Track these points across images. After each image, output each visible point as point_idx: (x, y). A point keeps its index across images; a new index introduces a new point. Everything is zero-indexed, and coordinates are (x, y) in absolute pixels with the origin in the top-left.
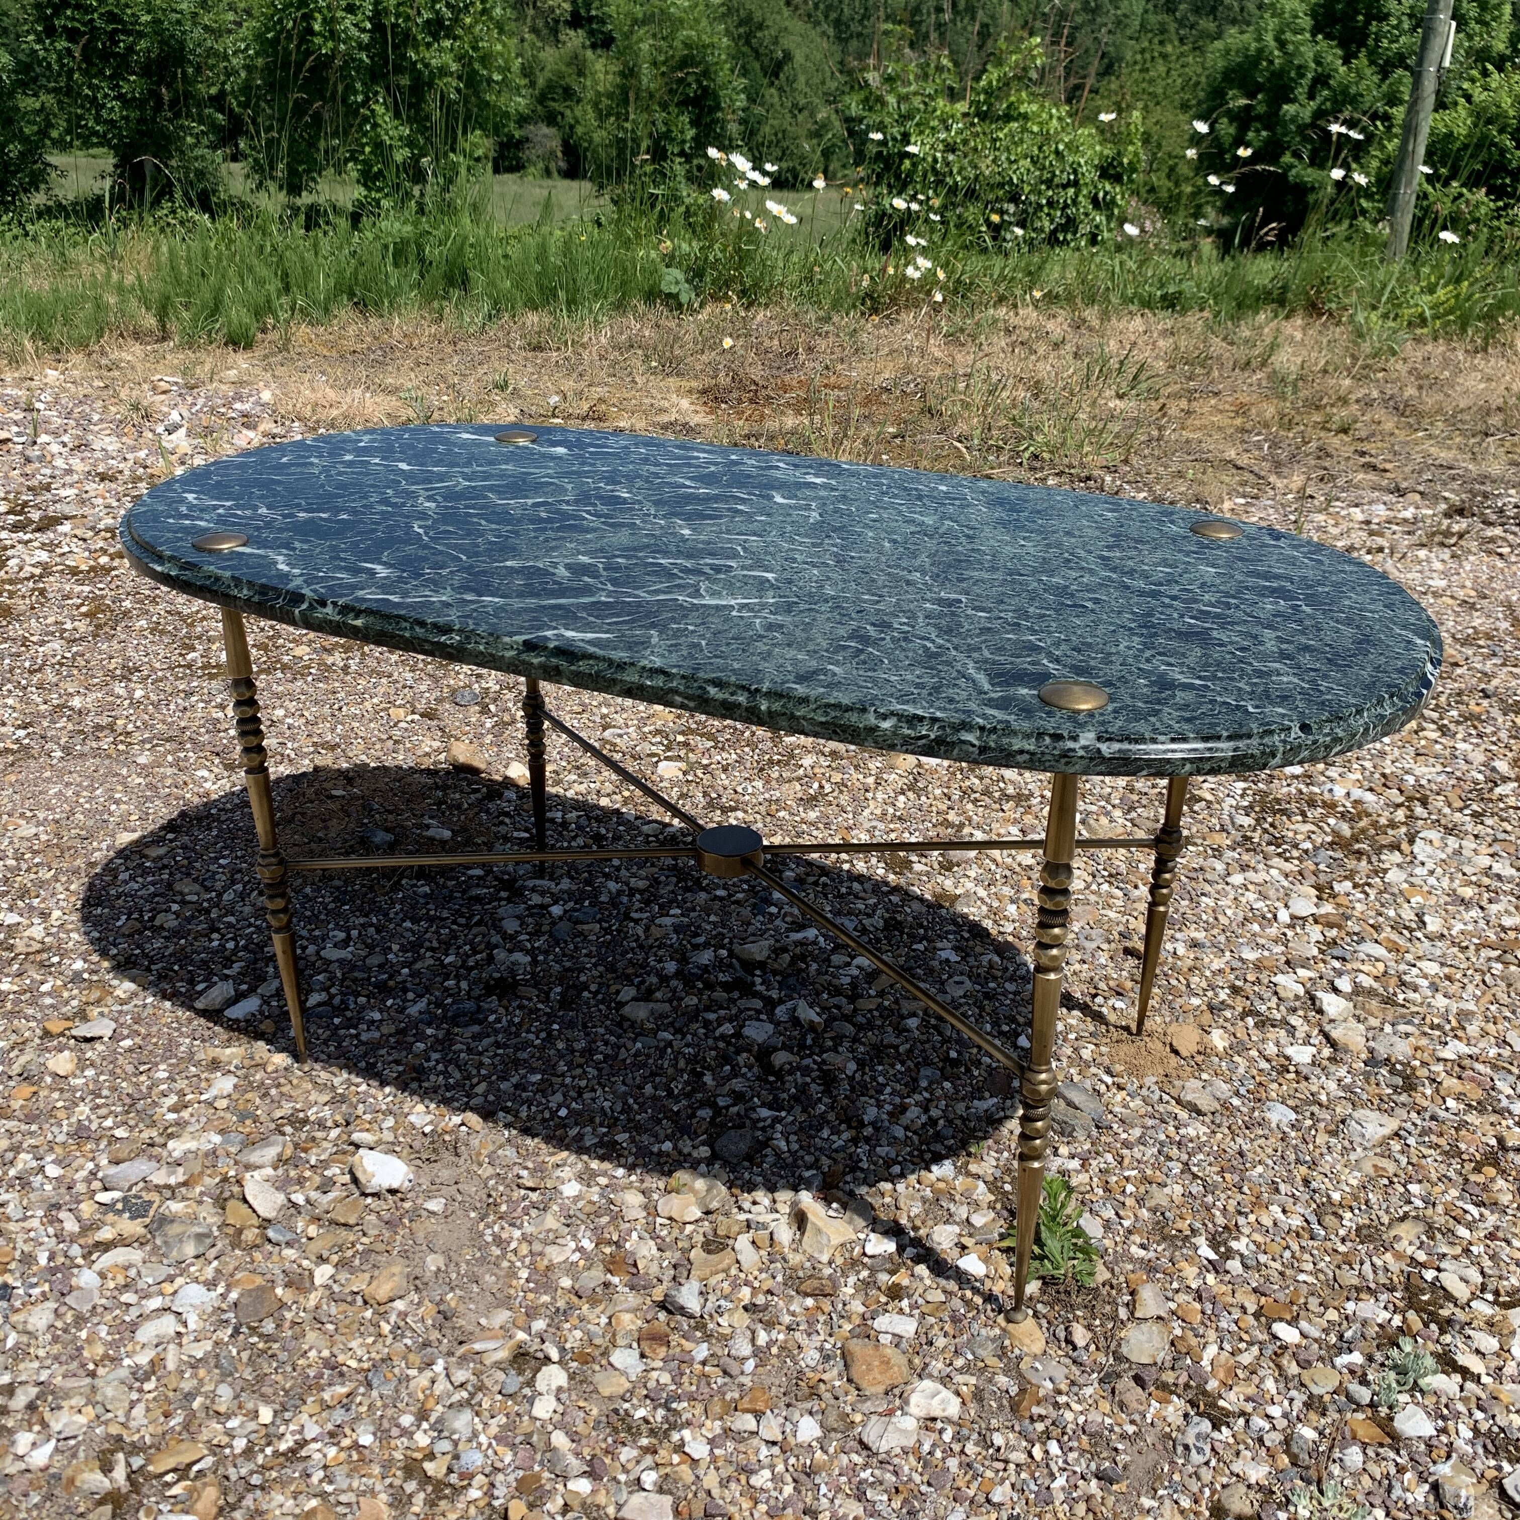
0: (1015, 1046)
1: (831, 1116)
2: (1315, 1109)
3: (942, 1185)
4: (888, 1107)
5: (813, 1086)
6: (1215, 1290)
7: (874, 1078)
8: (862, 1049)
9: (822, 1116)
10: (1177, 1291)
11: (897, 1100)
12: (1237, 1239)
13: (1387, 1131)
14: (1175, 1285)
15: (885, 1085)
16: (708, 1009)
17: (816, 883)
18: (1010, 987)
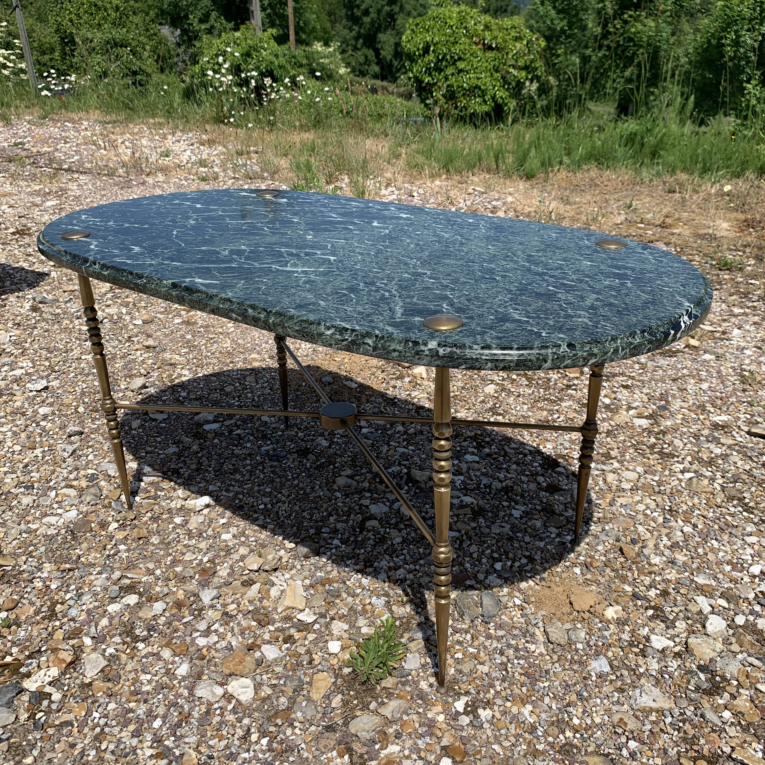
0: (492, 566)
1: (361, 557)
2: (626, 673)
3: (368, 607)
4: (392, 564)
5: (371, 542)
6: (438, 725)
7: (402, 550)
8: (413, 535)
9: (358, 555)
10: (418, 713)
11: (401, 563)
12: (484, 709)
13: (654, 705)
14: (421, 710)
15: (403, 554)
16: (369, 491)
17: (494, 459)
18: (527, 539)
